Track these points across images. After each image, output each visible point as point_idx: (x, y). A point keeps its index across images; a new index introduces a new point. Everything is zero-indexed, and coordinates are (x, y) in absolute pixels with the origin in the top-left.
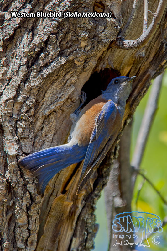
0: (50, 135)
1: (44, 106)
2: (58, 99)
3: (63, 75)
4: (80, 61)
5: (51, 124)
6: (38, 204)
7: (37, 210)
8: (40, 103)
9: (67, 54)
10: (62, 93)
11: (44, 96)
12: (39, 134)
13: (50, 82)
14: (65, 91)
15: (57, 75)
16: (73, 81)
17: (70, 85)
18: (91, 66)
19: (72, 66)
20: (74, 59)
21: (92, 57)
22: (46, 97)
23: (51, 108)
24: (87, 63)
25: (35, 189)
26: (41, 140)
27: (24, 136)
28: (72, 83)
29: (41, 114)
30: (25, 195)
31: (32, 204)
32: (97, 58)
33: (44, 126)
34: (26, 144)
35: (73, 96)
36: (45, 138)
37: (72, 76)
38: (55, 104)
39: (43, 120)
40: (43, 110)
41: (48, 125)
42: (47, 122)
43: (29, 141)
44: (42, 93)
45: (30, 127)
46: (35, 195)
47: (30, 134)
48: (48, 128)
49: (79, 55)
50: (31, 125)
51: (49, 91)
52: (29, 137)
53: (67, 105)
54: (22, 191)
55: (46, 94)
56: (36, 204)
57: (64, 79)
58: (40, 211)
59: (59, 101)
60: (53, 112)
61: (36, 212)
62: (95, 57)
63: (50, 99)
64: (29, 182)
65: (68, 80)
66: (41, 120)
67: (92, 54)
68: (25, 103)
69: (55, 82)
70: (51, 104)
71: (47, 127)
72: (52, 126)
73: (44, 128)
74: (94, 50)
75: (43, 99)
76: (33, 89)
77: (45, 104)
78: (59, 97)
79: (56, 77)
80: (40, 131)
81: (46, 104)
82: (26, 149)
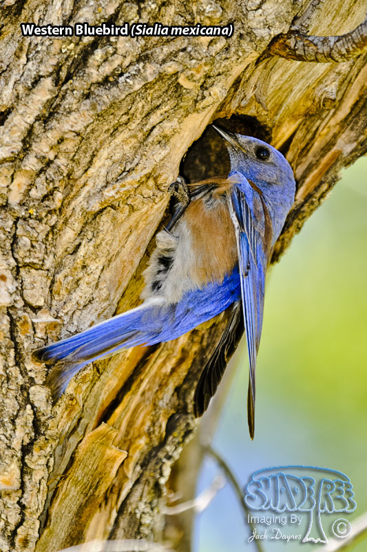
0: (94, 268)
1: (87, 188)
2: (124, 174)
3: (141, 114)
4: (195, 78)
5: (101, 236)
6: (51, 441)
7: (46, 457)
8: (76, 180)
9: (161, 57)
10: (136, 161)
11: (91, 162)
12: (68, 261)
13: (107, 128)
14: (144, 155)
15: (127, 113)
16: (168, 132)
17: (160, 142)
18: (215, 97)
19: (170, 93)
20: (178, 72)
21: (219, 74)
22: (95, 167)
23: (107, 194)
24: (206, 89)
25: (47, 401)
26: (70, 278)
27: (32, 260)
28: (165, 137)
29: (78, 209)
30: (21, 412)
31: (35, 440)
32: (231, 80)
33: (84, 242)
34: (35, 282)
35: (162, 172)
36: (81, 275)
37: (167, 117)
38: (118, 185)
39: (81, 225)
40: (84, 198)
41: (94, 239)
42: (90, 233)
43: (42, 276)
44: (85, 157)
45: (47, 240)
46: (46, 417)
47: (46, 257)
48: (91, 248)
49: (194, 61)
50: (51, 236)
51: (104, 153)
52: (42, 265)
53: (143, 193)
54: (16, 403)
55: (95, 159)
56: (46, 439)
57: (146, 124)
58: (52, 460)
59: (129, 179)
60: (109, 208)
61: (43, 461)
62: (226, 75)
63: (103, 172)
64: (36, 380)
65: (154, 127)
66: (76, 225)
67: (223, 65)
68: (41, 175)
69: (120, 129)
70: (106, 187)
71: (90, 244)
72: (104, 243)
73: (82, 246)
74: (228, 57)
75: (86, 171)
76: (67, 139)
77: (90, 183)
78: (127, 169)
79: (125, 118)
80: (72, 254)
81: (92, 185)
82: (33, 296)
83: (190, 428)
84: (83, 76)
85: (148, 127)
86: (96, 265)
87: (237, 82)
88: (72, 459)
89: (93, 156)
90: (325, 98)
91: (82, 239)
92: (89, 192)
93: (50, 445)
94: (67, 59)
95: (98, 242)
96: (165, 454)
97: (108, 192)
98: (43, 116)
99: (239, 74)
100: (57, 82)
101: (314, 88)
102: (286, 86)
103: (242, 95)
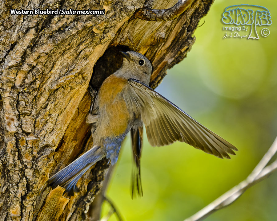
0: (54, 115)
1: (51, 79)
2: (68, 72)
3: (76, 45)
4: (100, 29)
5: (57, 101)
6: (34, 194)
7: (32, 201)
8: (46, 75)
9: (85, 19)
10: (73, 66)
11: (53, 67)
12: (42, 112)
13: (60, 51)
14: (77, 63)
15: (69, 45)
16: (88, 53)
17: (84, 58)
18: (109, 37)
19: (89, 35)
20: (92, 26)
21: (111, 27)
22: (55, 69)
23: (60, 81)
24: (106, 33)
25: (33, 176)
26: (43, 120)
27: (26, 111)
28: (87, 55)
29: (47, 88)
30: (21, 181)
31: (28, 193)
32: (117, 29)
33: (49, 103)
34: (27, 122)
35: (85, 71)
36: (48, 118)
37: (87, 46)
38: (65, 77)
39: (48, 95)
40: (50, 83)
41: (54, 102)
42: (52, 99)
43: (30, 119)
44: (50, 64)
45: (33, 102)
46: (32, 183)
47: (32, 110)
48: (53, 106)
49: (100, 21)
50: (34, 100)
51: (59, 63)
52: (31, 114)
53: (77, 81)
54: (19, 176)
56: (32, 193)
57: (78, 50)
58: (35, 202)
59: (70, 75)
60: (61, 88)
61: (31, 203)
62: (114, 27)
63: (58, 71)
64: (28, 166)
65: (82, 51)
66: (46, 95)
67: (113, 23)
68: (30, 73)
69: (66, 52)
70: (60, 78)
71: (52, 104)
72: (59, 104)
73: (49, 105)
74: (115, 19)
75: (50, 71)
76: (42, 56)
78: (69, 70)
79: (68, 47)
80: (44, 109)
81: (53, 77)
82: (26, 128)
83: (98, 188)
84: (49, 28)
85: (79, 51)
86: (55, 114)
87: (120, 30)
88: (44, 202)
89: (54, 64)
90: (160, 38)
91: (49, 102)
92: (52, 80)
93: (34, 196)
94: (41, 20)
95: (56, 103)
96: (87, 200)
97: (60, 80)
98: (31, 46)
99: (120, 27)
100: (37, 30)
101: (155, 33)
102: (142, 32)
103: (122, 36)
